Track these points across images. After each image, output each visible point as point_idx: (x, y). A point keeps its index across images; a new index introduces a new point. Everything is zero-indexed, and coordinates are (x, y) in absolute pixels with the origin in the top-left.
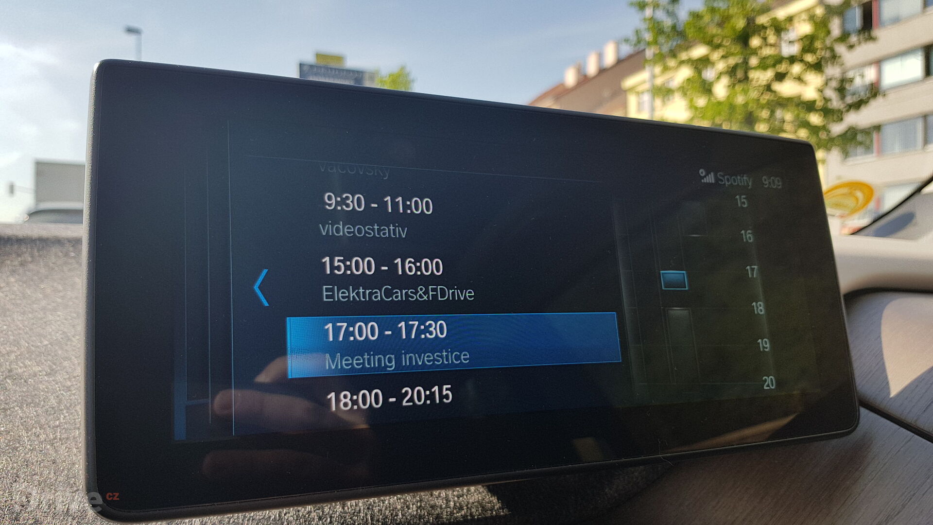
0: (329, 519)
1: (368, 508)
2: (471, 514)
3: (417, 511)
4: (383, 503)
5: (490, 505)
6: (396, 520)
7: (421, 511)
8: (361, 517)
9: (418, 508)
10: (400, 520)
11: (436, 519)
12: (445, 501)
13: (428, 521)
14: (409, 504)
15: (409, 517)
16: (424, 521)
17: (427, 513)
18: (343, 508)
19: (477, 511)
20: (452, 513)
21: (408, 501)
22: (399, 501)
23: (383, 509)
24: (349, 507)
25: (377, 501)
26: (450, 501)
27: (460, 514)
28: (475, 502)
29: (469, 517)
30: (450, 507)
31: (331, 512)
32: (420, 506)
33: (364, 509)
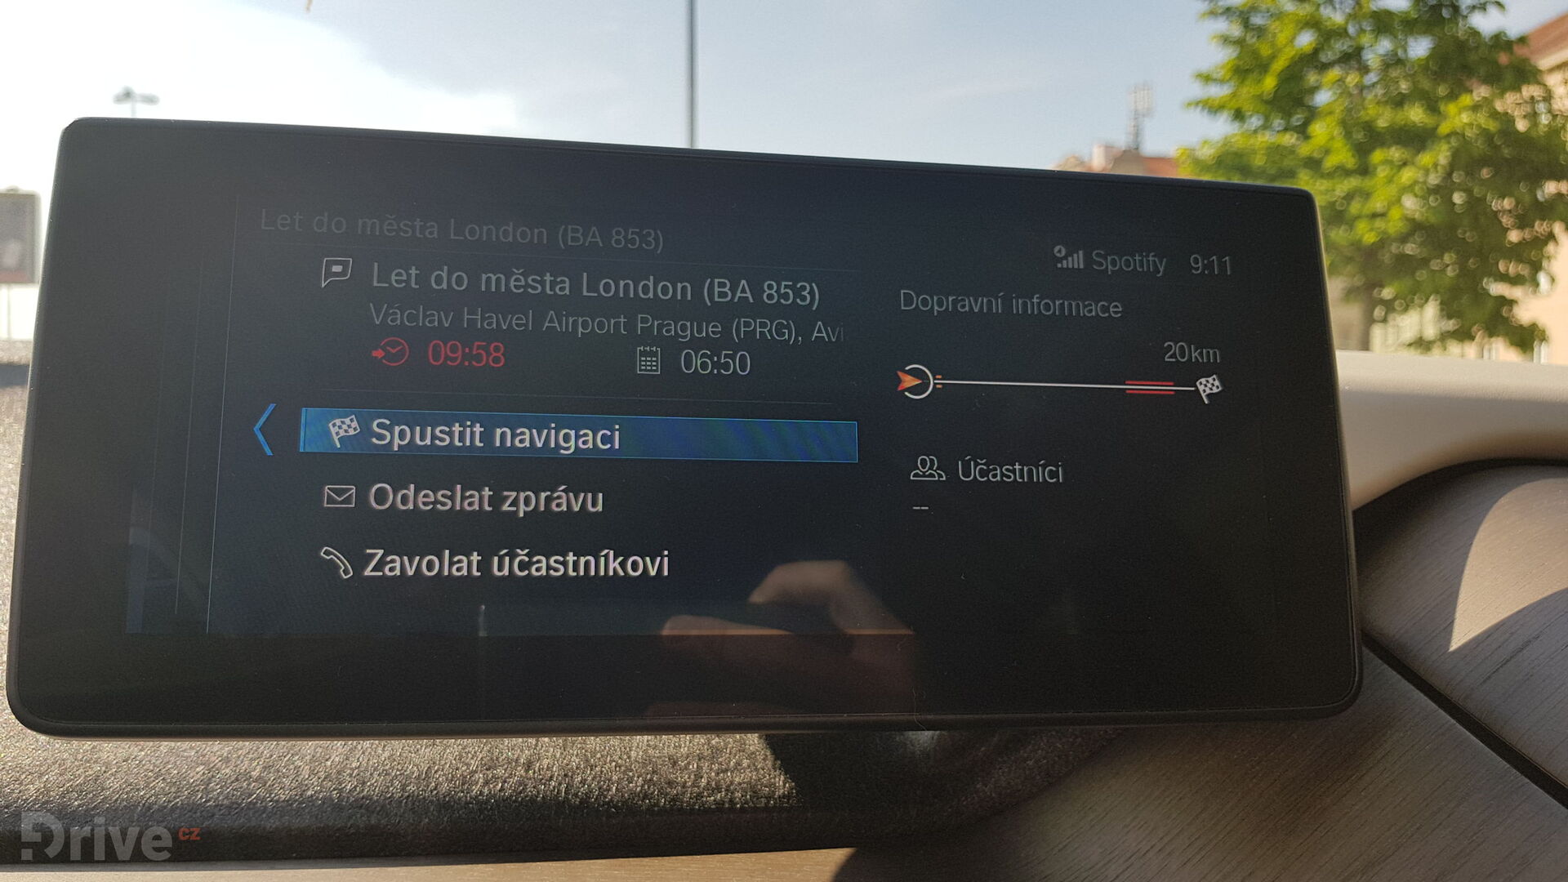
0: (500, 785)
1: (566, 775)
2: (731, 801)
3: (643, 786)
4: (591, 770)
5: (767, 789)
6: (605, 797)
7: (649, 787)
8: (551, 787)
9: (645, 781)
10: (612, 798)
11: (670, 802)
12: (692, 777)
13: (657, 804)
14: (634, 776)
15: (626, 795)
16: (650, 802)
17: (659, 791)
18: (527, 771)
19: (742, 796)
20: (700, 795)
21: (631, 770)
22: (618, 769)
23: (590, 779)
24: (537, 769)
25: (582, 766)
26: (702, 777)
27: (712, 798)
28: (744, 783)
29: (727, 806)
30: (699, 787)
31: (507, 775)
32: (651, 780)
33: (559, 775)
